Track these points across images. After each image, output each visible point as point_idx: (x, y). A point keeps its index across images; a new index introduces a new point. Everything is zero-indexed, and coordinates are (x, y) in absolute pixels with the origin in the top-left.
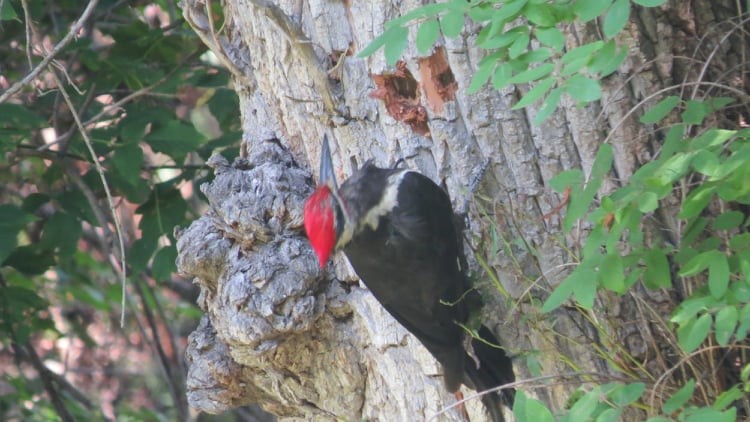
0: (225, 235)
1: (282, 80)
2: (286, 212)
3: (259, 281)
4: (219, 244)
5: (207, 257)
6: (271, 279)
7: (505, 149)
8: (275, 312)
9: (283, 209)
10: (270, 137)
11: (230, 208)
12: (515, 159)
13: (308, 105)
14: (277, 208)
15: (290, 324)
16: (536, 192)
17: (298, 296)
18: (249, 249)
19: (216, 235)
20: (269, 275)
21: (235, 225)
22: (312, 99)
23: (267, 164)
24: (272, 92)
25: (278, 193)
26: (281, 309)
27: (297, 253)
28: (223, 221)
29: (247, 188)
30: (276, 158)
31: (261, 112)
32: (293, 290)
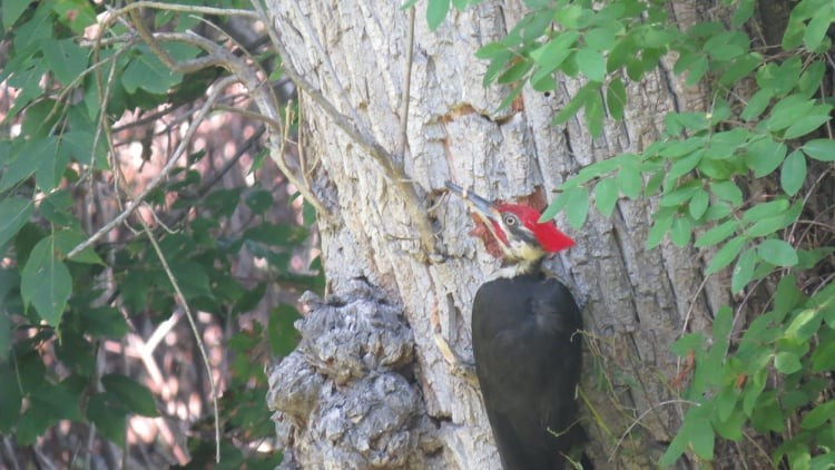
0: (318, 371)
1: (376, 218)
2: (381, 349)
3: (355, 416)
4: (313, 380)
5: (301, 393)
6: (367, 415)
7: (603, 286)
8: (371, 447)
9: (378, 345)
10: (359, 275)
11: (326, 345)
12: (612, 296)
13: (403, 243)
14: (373, 343)
15: (386, 459)
16: (633, 329)
17: (393, 431)
18: (344, 385)
19: (308, 371)
20: (366, 410)
21: (331, 360)
22: (409, 236)
23: (359, 301)
24: (362, 231)
25: (373, 330)
26: (376, 444)
27: (393, 389)
28: (317, 358)
29: (341, 325)
30: (369, 297)
31: (348, 250)
32: (389, 426)
